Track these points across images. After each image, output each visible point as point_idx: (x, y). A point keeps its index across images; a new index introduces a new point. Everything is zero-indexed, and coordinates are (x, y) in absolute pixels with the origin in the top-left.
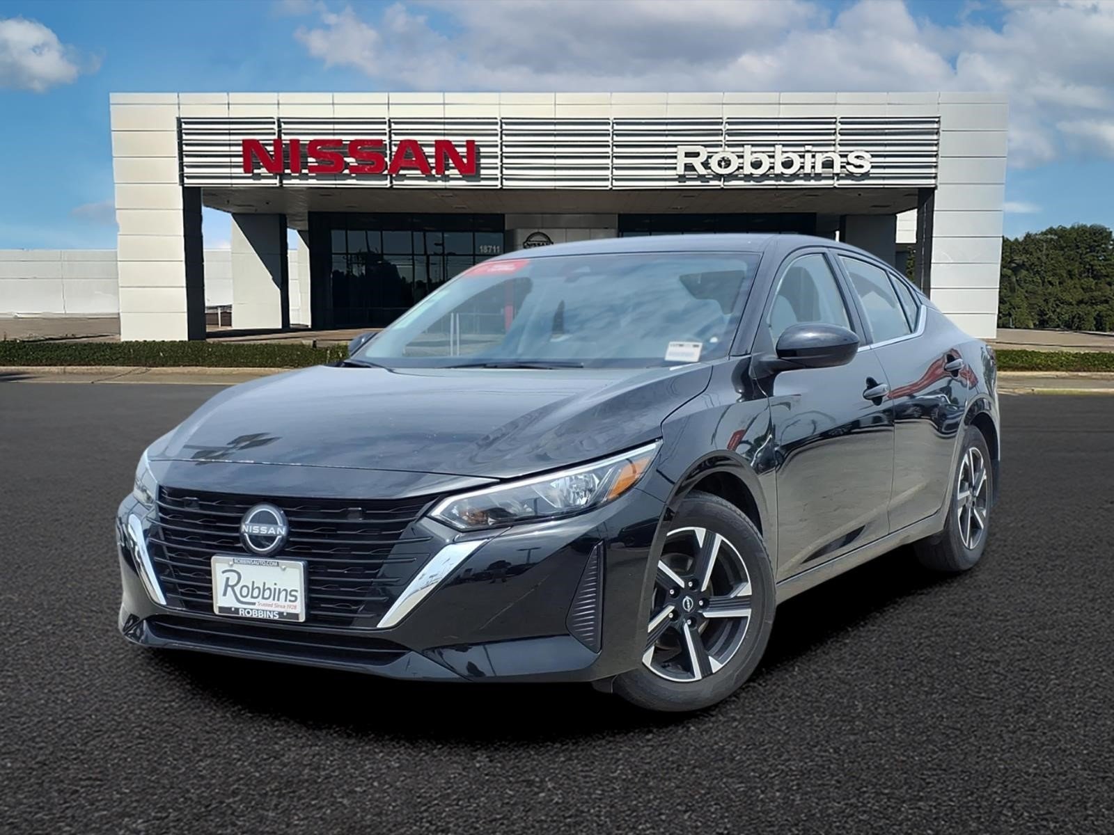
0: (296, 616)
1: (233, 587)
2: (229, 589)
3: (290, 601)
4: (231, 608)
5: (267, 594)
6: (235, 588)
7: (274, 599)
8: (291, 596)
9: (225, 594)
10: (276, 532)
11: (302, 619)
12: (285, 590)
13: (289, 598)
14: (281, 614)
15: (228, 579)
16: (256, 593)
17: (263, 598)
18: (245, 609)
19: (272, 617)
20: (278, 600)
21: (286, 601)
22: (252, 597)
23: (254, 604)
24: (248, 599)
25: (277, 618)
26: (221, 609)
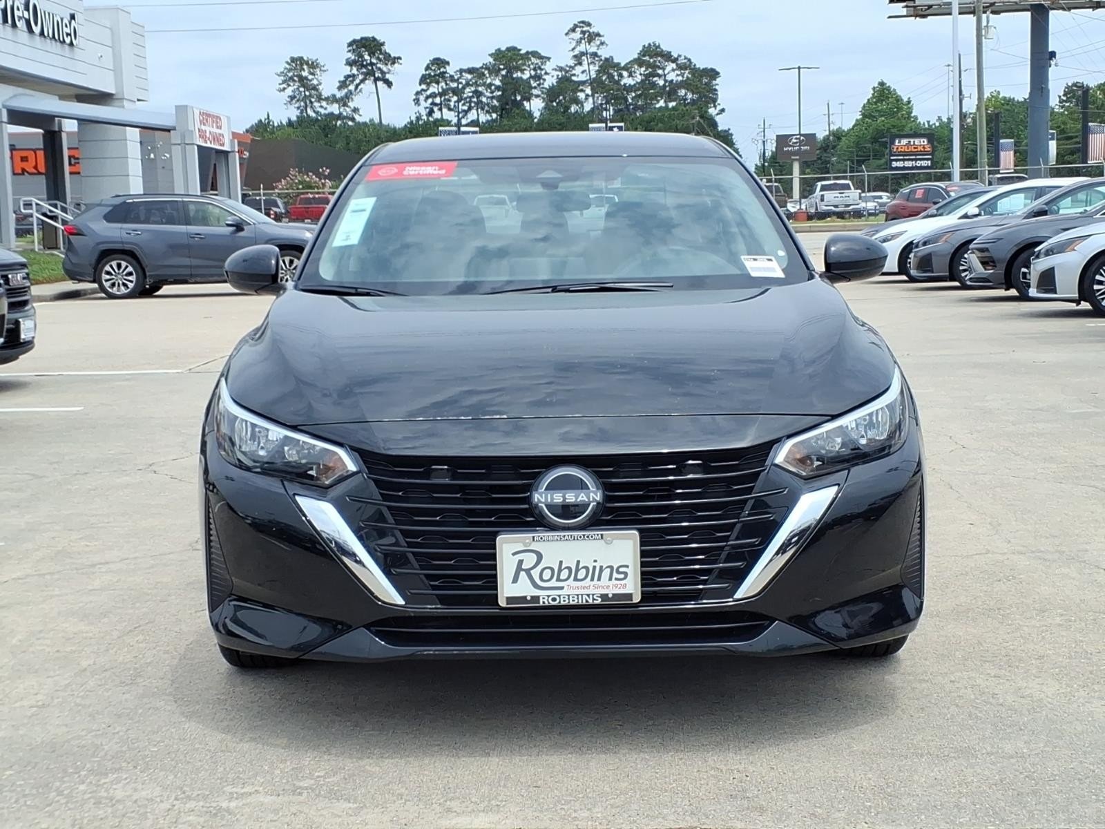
0: (629, 596)
1: (528, 571)
2: (523, 574)
3: (616, 579)
4: (525, 597)
5: (581, 574)
6: (532, 572)
7: (592, 579)
8: (618, 572)
9: (515, 580)
10: (589, 498)
11: (637, 598)
12: (611, 567)
13: (615, 575)
14: (604, 597)
15: (521, 562)
16: (564, 574)
17: (576, 579)
18: (549, 596)
19: (591, 601)
20: (599, 579)
21: (610, 579)
22: (558, 580)
23: (562, 588)
24: (553, 583)
25: (599, 601)
26: (509, 600)
